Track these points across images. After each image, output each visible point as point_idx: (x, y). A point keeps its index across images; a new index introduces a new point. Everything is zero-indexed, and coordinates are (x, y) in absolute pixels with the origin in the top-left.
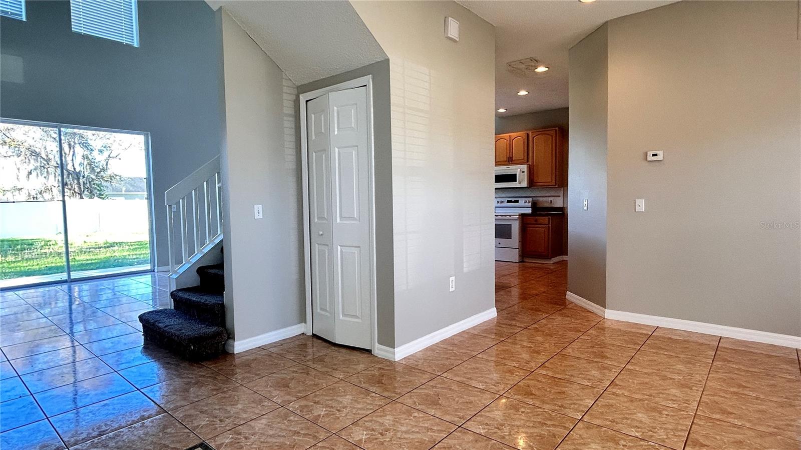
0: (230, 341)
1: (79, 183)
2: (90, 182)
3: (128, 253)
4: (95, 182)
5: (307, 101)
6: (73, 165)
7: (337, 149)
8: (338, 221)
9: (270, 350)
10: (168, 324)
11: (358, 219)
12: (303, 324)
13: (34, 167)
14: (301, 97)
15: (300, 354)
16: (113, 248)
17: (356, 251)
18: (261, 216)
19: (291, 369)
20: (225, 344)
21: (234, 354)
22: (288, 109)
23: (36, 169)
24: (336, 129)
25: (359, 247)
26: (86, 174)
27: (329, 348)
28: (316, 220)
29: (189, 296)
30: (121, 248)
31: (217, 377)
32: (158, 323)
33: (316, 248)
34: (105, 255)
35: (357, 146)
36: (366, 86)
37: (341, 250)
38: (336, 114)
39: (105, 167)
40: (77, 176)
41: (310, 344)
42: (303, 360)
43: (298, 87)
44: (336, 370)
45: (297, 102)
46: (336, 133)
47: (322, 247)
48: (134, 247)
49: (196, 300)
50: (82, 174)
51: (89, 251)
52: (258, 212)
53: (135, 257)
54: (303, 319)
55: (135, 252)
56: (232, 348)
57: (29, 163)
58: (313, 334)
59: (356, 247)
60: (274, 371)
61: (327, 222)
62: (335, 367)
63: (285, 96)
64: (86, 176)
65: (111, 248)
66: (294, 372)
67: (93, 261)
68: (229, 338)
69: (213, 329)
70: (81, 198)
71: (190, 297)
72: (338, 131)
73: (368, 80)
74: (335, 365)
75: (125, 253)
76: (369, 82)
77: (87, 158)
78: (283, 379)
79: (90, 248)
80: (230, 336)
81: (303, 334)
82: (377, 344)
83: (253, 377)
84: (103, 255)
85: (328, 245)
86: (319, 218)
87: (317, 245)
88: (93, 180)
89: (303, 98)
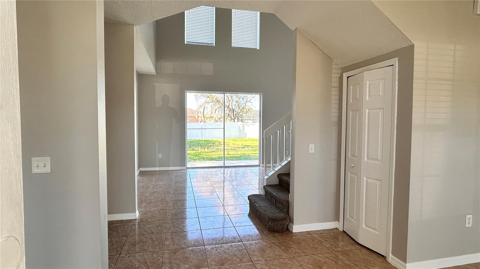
0: (291, 224)
1: (234, 114)
2: (238, 114)
3: (251, 152)
4: (240, 114)
5: (348, 77)
6: (232, 106)
7: (367, 110)
8: (366, 159)
9: (314, 235)
10: (260, 205)
11: (381, 160)
12: (337, 222)
13: (217, 107)
14: (344, 74)
15: (333, 245)
16: (245, 149)
17: (378, 183)
18: (313, 151)
19: (325, 255)
20: (288, 225)
21: (292, 232)
22: (335, 83)
23: (218, 108)
24: (367, 96)
25: (381, 181)
26: (237, 110)
27: (353, 245)
28: (350, 156)
29: (272, 190)
30: (248, 149)
31: (281, 247)
32: (256, 203)
33: (349, 174)
34: (241, 152)
35: (383, 109)
36: (393, 65)
37: (367, 180)
38: (368, 86)
39: (244, 106)
40: (233, 111)
41: (340, 238)
42: (334, 250)
43: (342, 68)
44: (357, 265)
45: (341, 78)
46: (367, 99)
47: (354, 176)
48: (254, 149)
49: (275, 194)
50: (235, 110)
51: (234, 149)
52: (312, 148)
53: (253, 155)
54: (337, 219)
55: (254, 152)
56: (291, 228)
57: (216, 105)
58: (343, 231)
59: (379, 180)
60: (315, 253)
61: (357, 159)
62: (356, 263)
63: (333, 75)
64: (236, 111)
65: (244, 149)
66: (327, 258)
67: (236, 156)
68: (290, 222)
69: (282, 215)
70: (234, 121)
71: (272, 192)
72: (369, 98)
73: (395, 61)
74: (356, 261)
75: (249, 152)
76: (395, 62)
77: (238, 102)
78: (319, 261)
79: (235, 148)
80: (291, 221)
81: (337, 228)
82: (391, 255)
83: (301, 253)
84: (240, 153)
85: (357, 175)
86: (351, 155)
87: (349, 173)
88: (239, 113)
89: (345, 76)
